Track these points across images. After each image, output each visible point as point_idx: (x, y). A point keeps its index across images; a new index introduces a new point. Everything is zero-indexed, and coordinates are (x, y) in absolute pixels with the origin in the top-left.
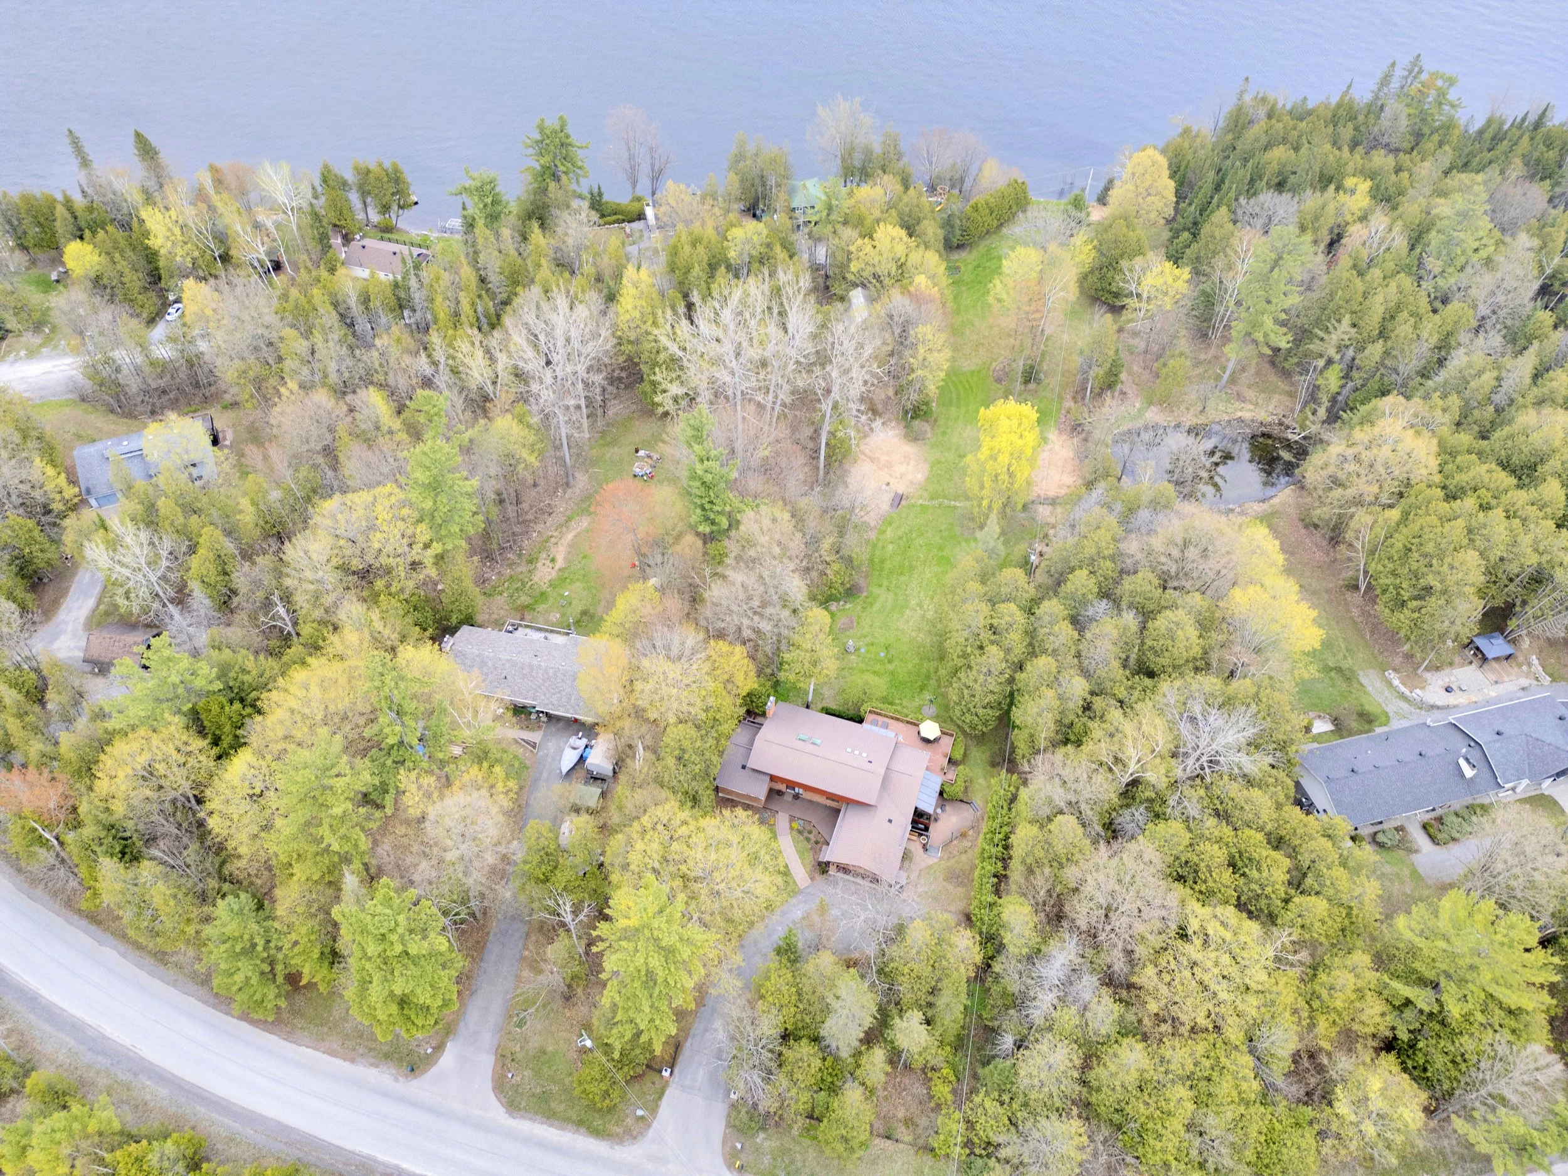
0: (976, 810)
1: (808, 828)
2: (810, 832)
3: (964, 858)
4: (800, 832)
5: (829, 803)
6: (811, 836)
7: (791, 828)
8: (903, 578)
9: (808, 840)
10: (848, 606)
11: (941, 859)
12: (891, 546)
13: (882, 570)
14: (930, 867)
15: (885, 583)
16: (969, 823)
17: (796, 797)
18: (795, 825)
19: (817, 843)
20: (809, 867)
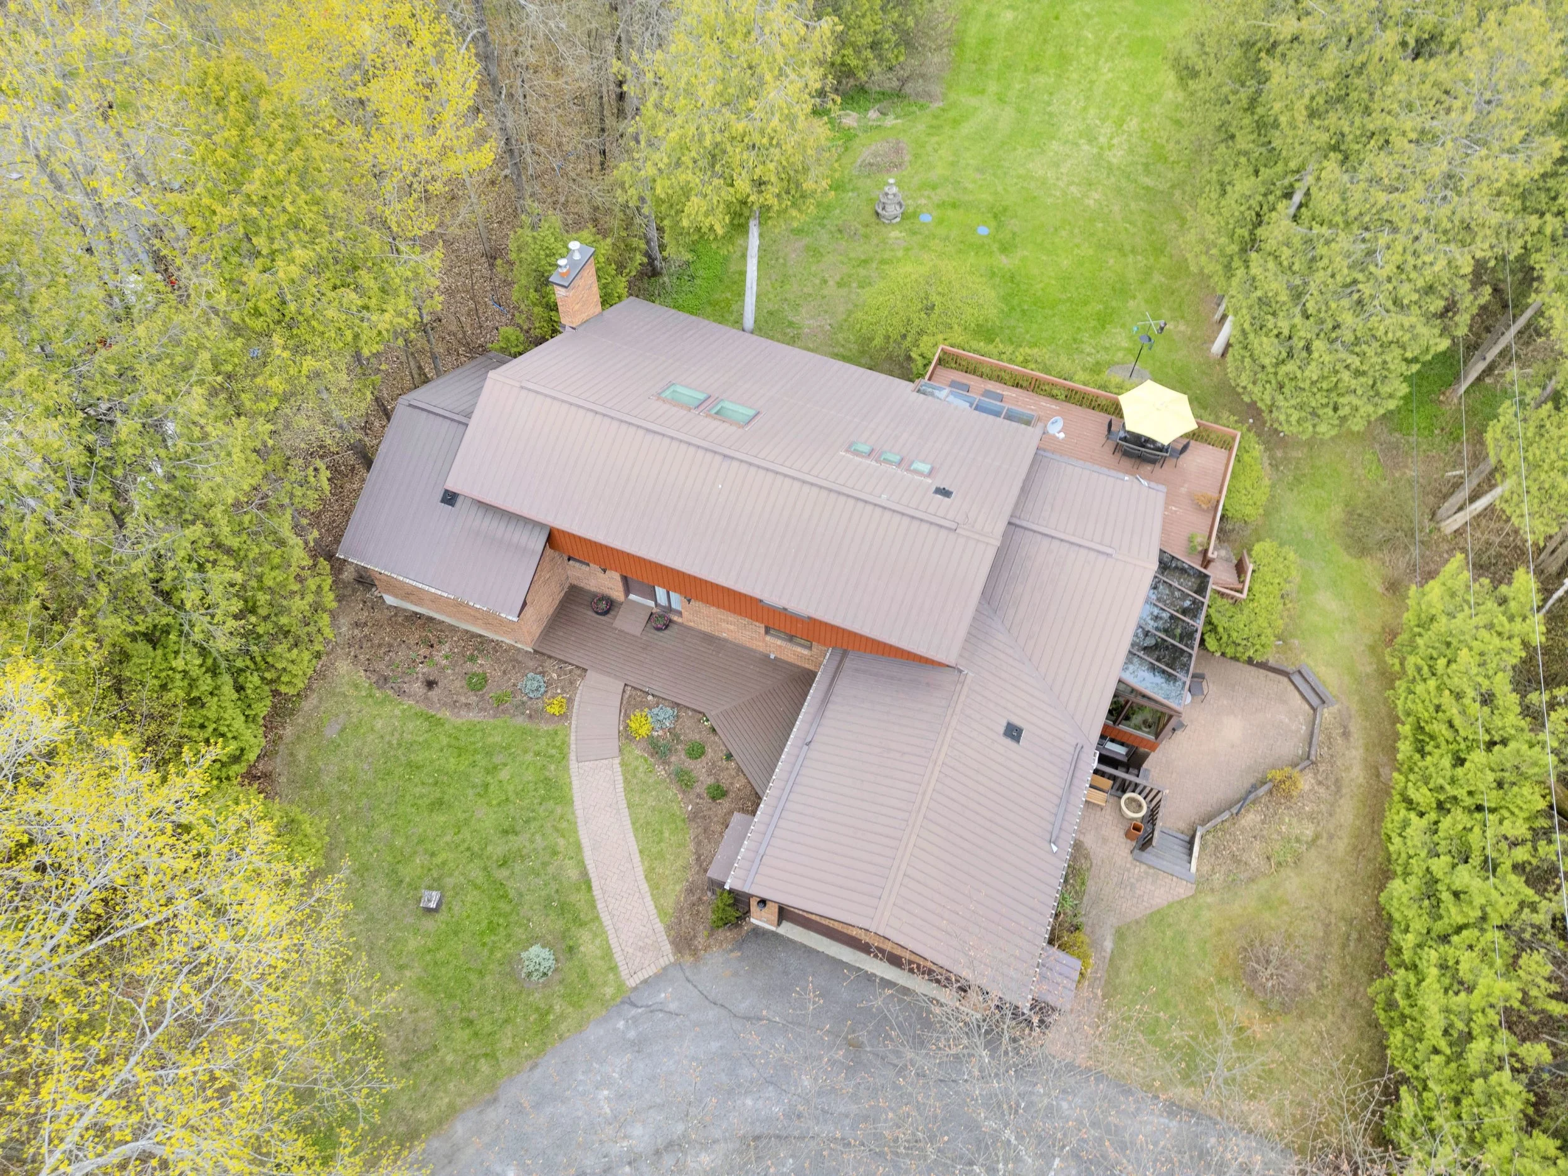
0: (1317, 699)
1: (692, 733)
2: (696, 752)
3: (1292, 884)
4: (658, 749)
5: (776, 647)
6: (699, 769)
7: (627, 735)
8: (1041, 80)
9: (684, 780)
10: (890, 121)
11: (1202, 883)
12: (1009, 15)
13: (983, 60)
14: (1158, 918)
15: (993, 87)
16: (1291, 747)
17: (662, 621)
18: (641, 726)
19: (718, 793)
20: (675, 891)
